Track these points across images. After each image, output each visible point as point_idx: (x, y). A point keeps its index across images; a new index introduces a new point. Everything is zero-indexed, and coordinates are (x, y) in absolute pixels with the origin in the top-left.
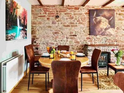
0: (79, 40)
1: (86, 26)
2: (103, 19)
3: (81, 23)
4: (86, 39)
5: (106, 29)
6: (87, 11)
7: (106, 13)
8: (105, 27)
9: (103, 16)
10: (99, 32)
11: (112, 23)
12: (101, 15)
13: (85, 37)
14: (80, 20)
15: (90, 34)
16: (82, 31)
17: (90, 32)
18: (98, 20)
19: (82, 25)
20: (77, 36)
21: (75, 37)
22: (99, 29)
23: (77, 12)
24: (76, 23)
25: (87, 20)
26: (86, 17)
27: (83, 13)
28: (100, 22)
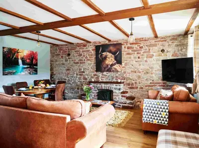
0: (86, 77)
1: (93, 63)
2: (109, 55)
3: (88, 60)
4: (93, 76)
5: (112, 65)
6: (94, 48)
7: (111, 48)
8: (111, 63)
10: (105, 68)
12: (106, 50)
13: (93, 74)
14: (88, 57)
15: (96, 71)
16: (90, 67)
17: (97, 69)
18: (104, 56)
19: (89, 62)
20: (85, 73)
21: (83, 74)
22: (104, 66)
23: (85, 49)
24: (84, 60)
25: (94, 57)
26: (93, 53)
27: (91, 49)
28: (106, 58)
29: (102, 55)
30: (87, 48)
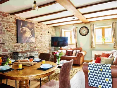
0: (7, 48)
1: (13, 34)
2: (28, 30)
3: (9, 31)
4: (13, 47)
5: (30, 38)
6: (14, 21)
7: (29, 25)
8: (29, 36)
9: (27, 27)
10: (25, 40)
11: (33, 33)
12: (26, 26)
13: (13, 45)
14: (9, 28)
15: (17, 42)
16: (10, 39)
17: (17, 40)
19: (9, 33)
20: (6, 44)
21: (3, 45)
22: (25, 38)
23: (5, 19)
24: (4, 31)
25: (15, 29)
26: (13, 25)
27: (11, 21)
28: (25, 32)
29: (22, 29)
30: (7, 19)
